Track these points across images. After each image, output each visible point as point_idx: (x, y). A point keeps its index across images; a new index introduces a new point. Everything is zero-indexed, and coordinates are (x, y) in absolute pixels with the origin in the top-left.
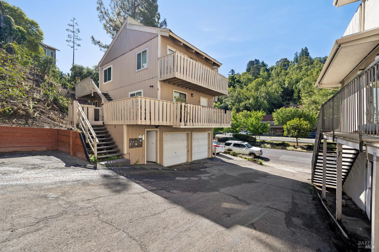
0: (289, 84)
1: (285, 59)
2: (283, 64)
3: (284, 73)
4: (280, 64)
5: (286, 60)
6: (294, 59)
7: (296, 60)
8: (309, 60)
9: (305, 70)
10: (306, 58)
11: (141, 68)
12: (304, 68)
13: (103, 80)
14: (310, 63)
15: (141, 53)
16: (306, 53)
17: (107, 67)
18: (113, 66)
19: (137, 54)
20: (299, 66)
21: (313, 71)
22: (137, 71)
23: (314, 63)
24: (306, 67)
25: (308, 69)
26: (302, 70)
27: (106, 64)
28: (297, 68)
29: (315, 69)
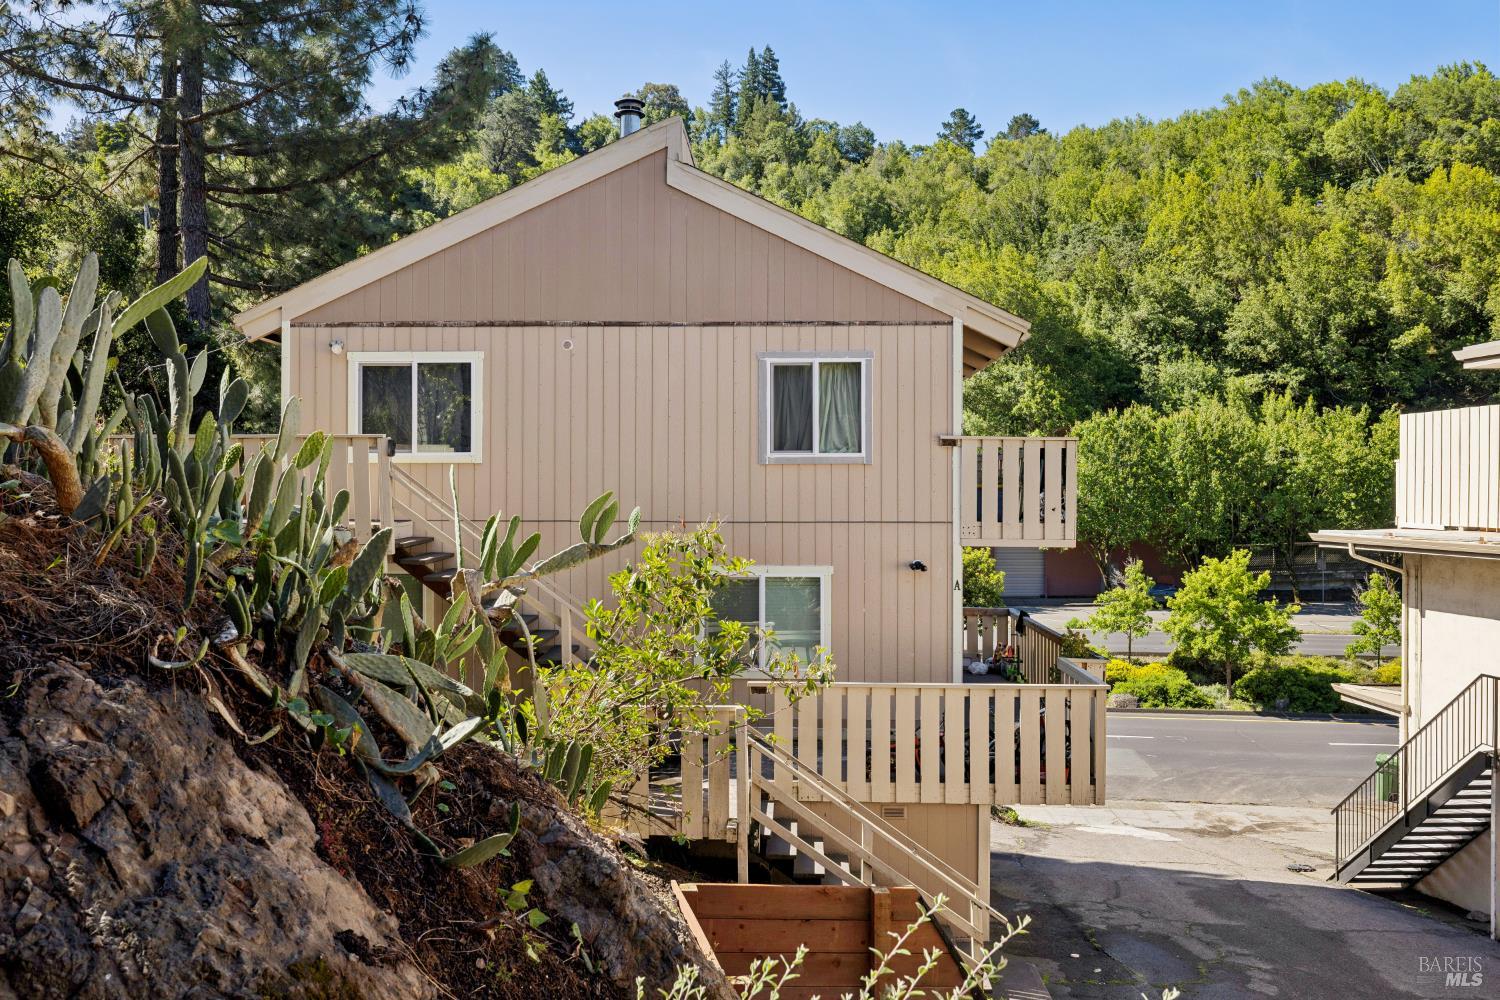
1: (666, 89)
5: (669, 98)
6: (710, 99)
7: (726, 113)
8: (791, 130)
9: (780, 188)
10: (779, 116)
11: (816, 453)
12: (775, 171)
13: (355, 427)
14: (797, 147)
15: (810, 368)
16: (769, 84)
17: (411, 353)
18: (489, 363)
19: (770, 362)
20: (744, 153)
21: (822, 201)
22: (771, 455)
23: (811, 150)
24: (783, 168)
25: (793, 184)
26: (762, 181)
27: (391, 325)
28: (737, 163)
29: (833, 197)
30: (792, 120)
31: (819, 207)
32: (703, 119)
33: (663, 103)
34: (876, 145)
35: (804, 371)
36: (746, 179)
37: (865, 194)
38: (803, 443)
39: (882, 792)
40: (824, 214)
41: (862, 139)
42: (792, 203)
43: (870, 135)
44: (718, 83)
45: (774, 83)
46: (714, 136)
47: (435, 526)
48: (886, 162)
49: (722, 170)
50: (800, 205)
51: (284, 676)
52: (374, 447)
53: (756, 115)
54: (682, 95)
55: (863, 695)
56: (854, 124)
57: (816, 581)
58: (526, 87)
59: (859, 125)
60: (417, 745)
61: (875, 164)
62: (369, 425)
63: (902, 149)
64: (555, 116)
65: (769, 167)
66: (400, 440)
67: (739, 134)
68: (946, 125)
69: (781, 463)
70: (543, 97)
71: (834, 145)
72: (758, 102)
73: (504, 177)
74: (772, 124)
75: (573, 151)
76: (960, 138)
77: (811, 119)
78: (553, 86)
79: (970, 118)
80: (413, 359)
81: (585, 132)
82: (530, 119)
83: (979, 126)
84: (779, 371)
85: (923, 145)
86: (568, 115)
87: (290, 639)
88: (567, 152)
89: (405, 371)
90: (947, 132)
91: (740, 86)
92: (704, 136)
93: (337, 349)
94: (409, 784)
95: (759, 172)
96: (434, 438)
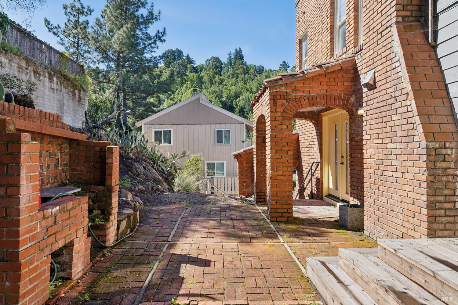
0: (227, 97)
1: (216, 58)
2: (215, 65)
3: (218, 79)
4: (211, 64)
5: (217, 60)
6: (227, 60)
7: (230, 63)
8: (245, 67)
9: (242, 80)
10: (242, 64)
11: (223, 144)
12: (241, 77)
13: (153, 140)
14: (246, 71)
15: (222, 131)
16: (240, 56)
17: (162, 129)
18: (174, 130)
19: (216, 130)
20: (234, 72)
21: (251, 84)
22: (216, 144)
23: (249, 72)
24: (243, 76)
25: (245, 79)
26: (238, 79)
27: (159, 125)
28: (232, 75)
29: (254, 83)
30: (245, 64)
31: (251, 85)
32: (225, 65)
33: (216, 61)
34: (265, 70)
35: (221, 131)
36: (234, 78)
37: (261, 82)
38: (221, 142)
39: (230, 192)
40: (252, 87)
41: (261, 69)
42: (245, 84)
43: (263, 68)
44: (228, 56)
45: (241, 56)
46: (227, 68)
47: (166, 155)
48: (267, 74)
49: (229, 76)
50: (246, 85)
51: (154, 164)
52: (157, 143)
53: (237, 64)
54: (220, 59)
55: (230, 178)
56: (259, 65)
57: (223, 163)
58: (185, 58)
59: (261, 65)
60: (165, 170)
61: (264, 75)
62: (155, 140)
63: (271, 70)
64: (191, 65)
65: (240, 76)
66: (160, 142)
67: (233, 68)
68: (281, 65)
69: (218, 145)
70: (188, 60)
71: (255, 70)
72: (237, 61)
73: (180, 79)
74: (240, 66)
75: (195, 72)
76: (284, 68)
77: (250, 64)
78: (191, 57)
79: (286, 63)
80: (162, 130)
81: (198, 68)
82: (185, 66)
83: (288, 65)
84: (218, 131)
85: (276, 70)
86: (194, 64)
87: (155, 162)
88: (194, 73)
89: (161, 131)
90: (281, 66)
91: (233, 57)
92: (225, 68)
93: (151, 128)
94: (164, 173)
95: (237, 77)
96: (165, 141)
